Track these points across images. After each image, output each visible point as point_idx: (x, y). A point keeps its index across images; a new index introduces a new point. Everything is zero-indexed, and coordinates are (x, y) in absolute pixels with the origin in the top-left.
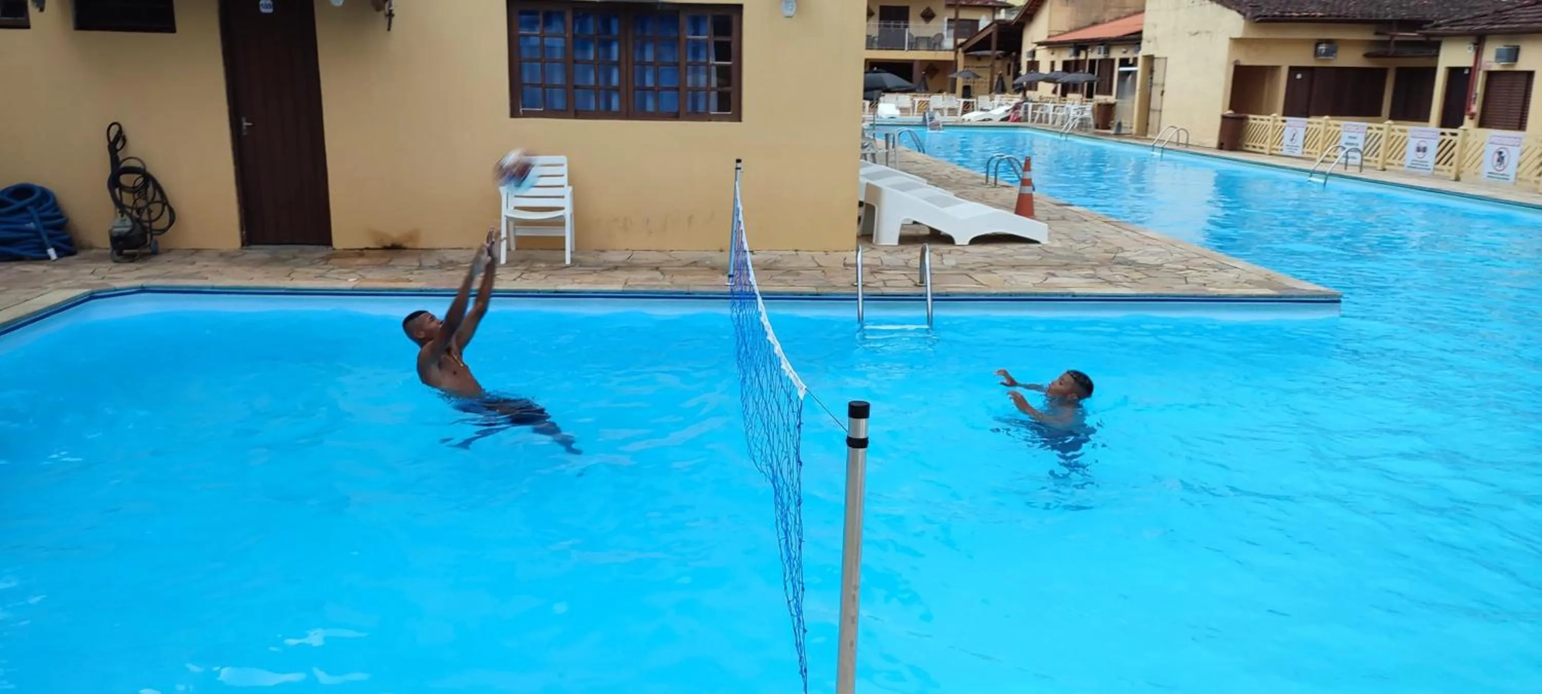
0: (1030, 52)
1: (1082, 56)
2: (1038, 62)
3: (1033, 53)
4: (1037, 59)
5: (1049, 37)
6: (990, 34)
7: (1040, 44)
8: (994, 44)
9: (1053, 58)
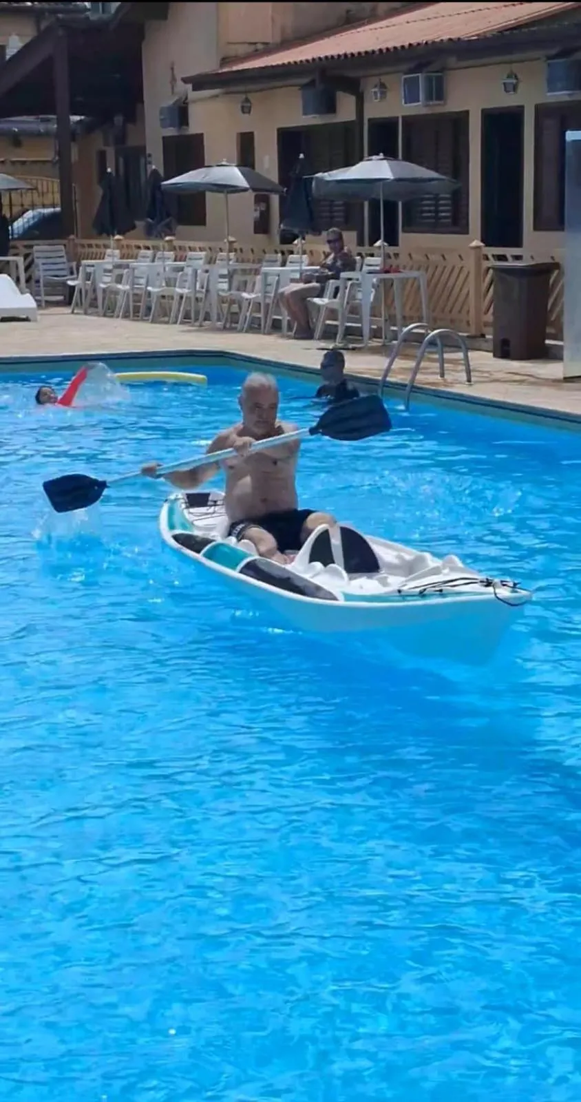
0: (170, 109)
1: (346, 110)
2: (200, 137)
3: (181, 113)
4: (193, 128)
5: (225, 61)
6: (48, 64)
7: (199, 83)
8: (62, 94)
9: (246, 123)
